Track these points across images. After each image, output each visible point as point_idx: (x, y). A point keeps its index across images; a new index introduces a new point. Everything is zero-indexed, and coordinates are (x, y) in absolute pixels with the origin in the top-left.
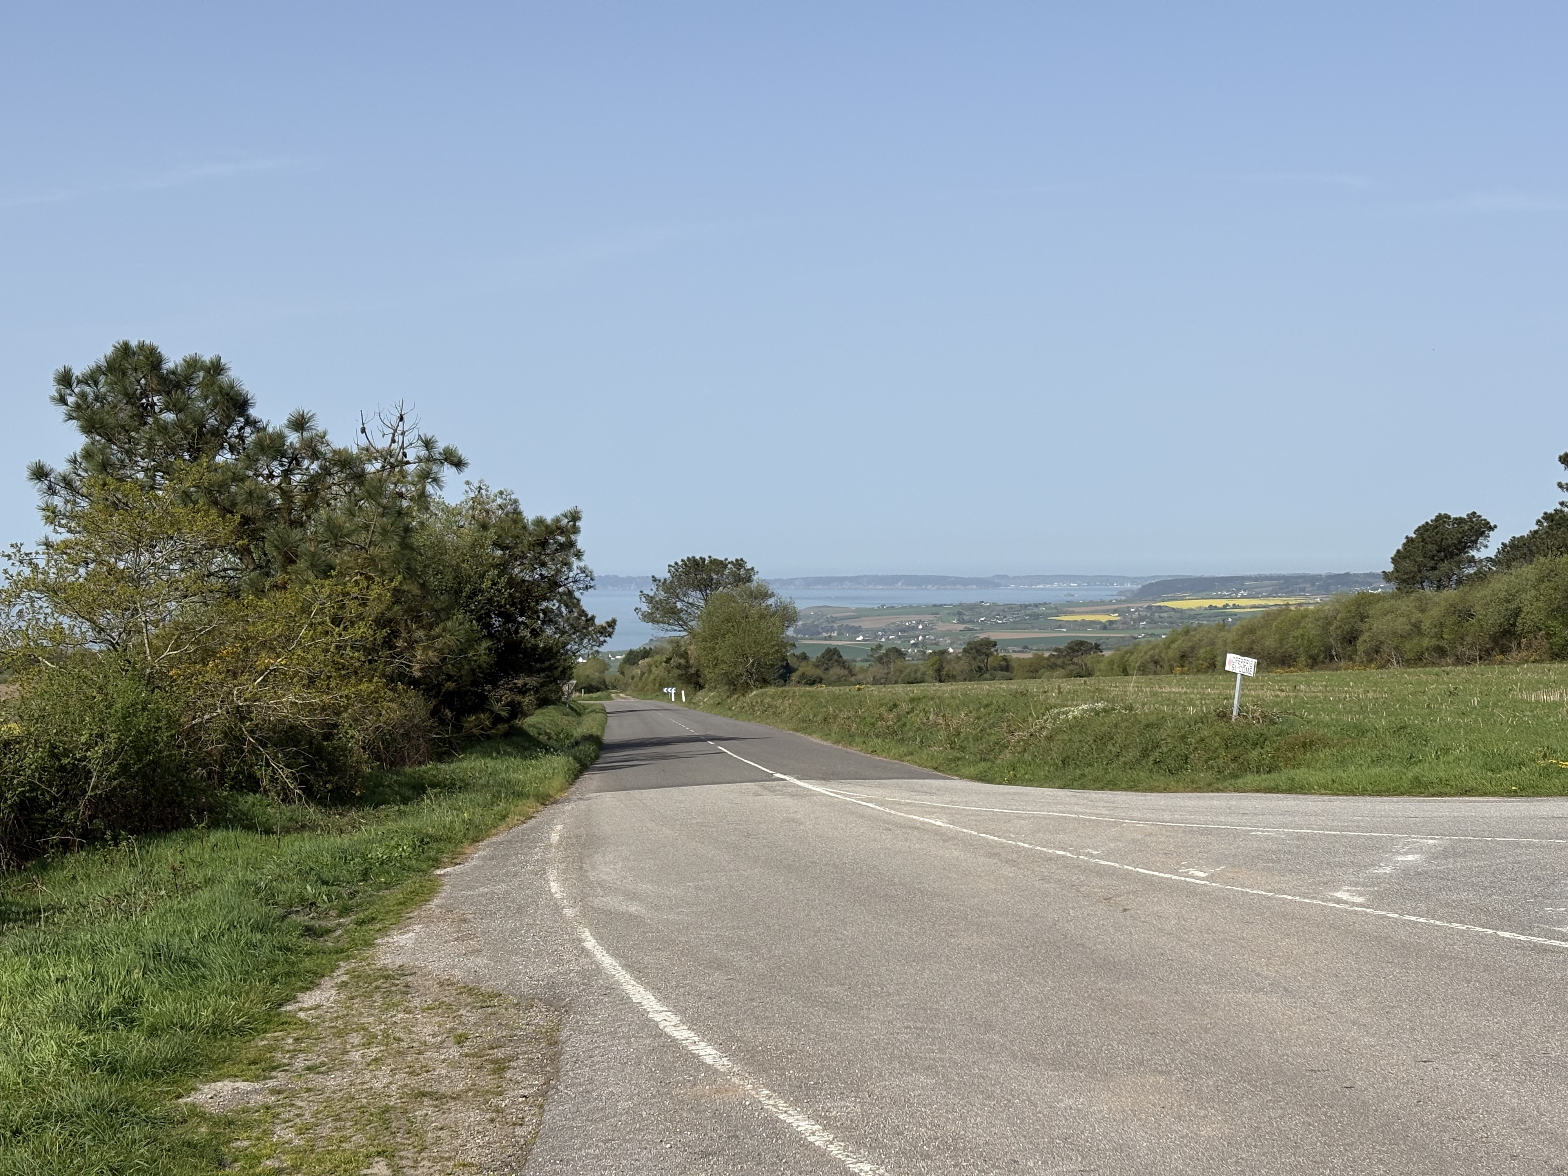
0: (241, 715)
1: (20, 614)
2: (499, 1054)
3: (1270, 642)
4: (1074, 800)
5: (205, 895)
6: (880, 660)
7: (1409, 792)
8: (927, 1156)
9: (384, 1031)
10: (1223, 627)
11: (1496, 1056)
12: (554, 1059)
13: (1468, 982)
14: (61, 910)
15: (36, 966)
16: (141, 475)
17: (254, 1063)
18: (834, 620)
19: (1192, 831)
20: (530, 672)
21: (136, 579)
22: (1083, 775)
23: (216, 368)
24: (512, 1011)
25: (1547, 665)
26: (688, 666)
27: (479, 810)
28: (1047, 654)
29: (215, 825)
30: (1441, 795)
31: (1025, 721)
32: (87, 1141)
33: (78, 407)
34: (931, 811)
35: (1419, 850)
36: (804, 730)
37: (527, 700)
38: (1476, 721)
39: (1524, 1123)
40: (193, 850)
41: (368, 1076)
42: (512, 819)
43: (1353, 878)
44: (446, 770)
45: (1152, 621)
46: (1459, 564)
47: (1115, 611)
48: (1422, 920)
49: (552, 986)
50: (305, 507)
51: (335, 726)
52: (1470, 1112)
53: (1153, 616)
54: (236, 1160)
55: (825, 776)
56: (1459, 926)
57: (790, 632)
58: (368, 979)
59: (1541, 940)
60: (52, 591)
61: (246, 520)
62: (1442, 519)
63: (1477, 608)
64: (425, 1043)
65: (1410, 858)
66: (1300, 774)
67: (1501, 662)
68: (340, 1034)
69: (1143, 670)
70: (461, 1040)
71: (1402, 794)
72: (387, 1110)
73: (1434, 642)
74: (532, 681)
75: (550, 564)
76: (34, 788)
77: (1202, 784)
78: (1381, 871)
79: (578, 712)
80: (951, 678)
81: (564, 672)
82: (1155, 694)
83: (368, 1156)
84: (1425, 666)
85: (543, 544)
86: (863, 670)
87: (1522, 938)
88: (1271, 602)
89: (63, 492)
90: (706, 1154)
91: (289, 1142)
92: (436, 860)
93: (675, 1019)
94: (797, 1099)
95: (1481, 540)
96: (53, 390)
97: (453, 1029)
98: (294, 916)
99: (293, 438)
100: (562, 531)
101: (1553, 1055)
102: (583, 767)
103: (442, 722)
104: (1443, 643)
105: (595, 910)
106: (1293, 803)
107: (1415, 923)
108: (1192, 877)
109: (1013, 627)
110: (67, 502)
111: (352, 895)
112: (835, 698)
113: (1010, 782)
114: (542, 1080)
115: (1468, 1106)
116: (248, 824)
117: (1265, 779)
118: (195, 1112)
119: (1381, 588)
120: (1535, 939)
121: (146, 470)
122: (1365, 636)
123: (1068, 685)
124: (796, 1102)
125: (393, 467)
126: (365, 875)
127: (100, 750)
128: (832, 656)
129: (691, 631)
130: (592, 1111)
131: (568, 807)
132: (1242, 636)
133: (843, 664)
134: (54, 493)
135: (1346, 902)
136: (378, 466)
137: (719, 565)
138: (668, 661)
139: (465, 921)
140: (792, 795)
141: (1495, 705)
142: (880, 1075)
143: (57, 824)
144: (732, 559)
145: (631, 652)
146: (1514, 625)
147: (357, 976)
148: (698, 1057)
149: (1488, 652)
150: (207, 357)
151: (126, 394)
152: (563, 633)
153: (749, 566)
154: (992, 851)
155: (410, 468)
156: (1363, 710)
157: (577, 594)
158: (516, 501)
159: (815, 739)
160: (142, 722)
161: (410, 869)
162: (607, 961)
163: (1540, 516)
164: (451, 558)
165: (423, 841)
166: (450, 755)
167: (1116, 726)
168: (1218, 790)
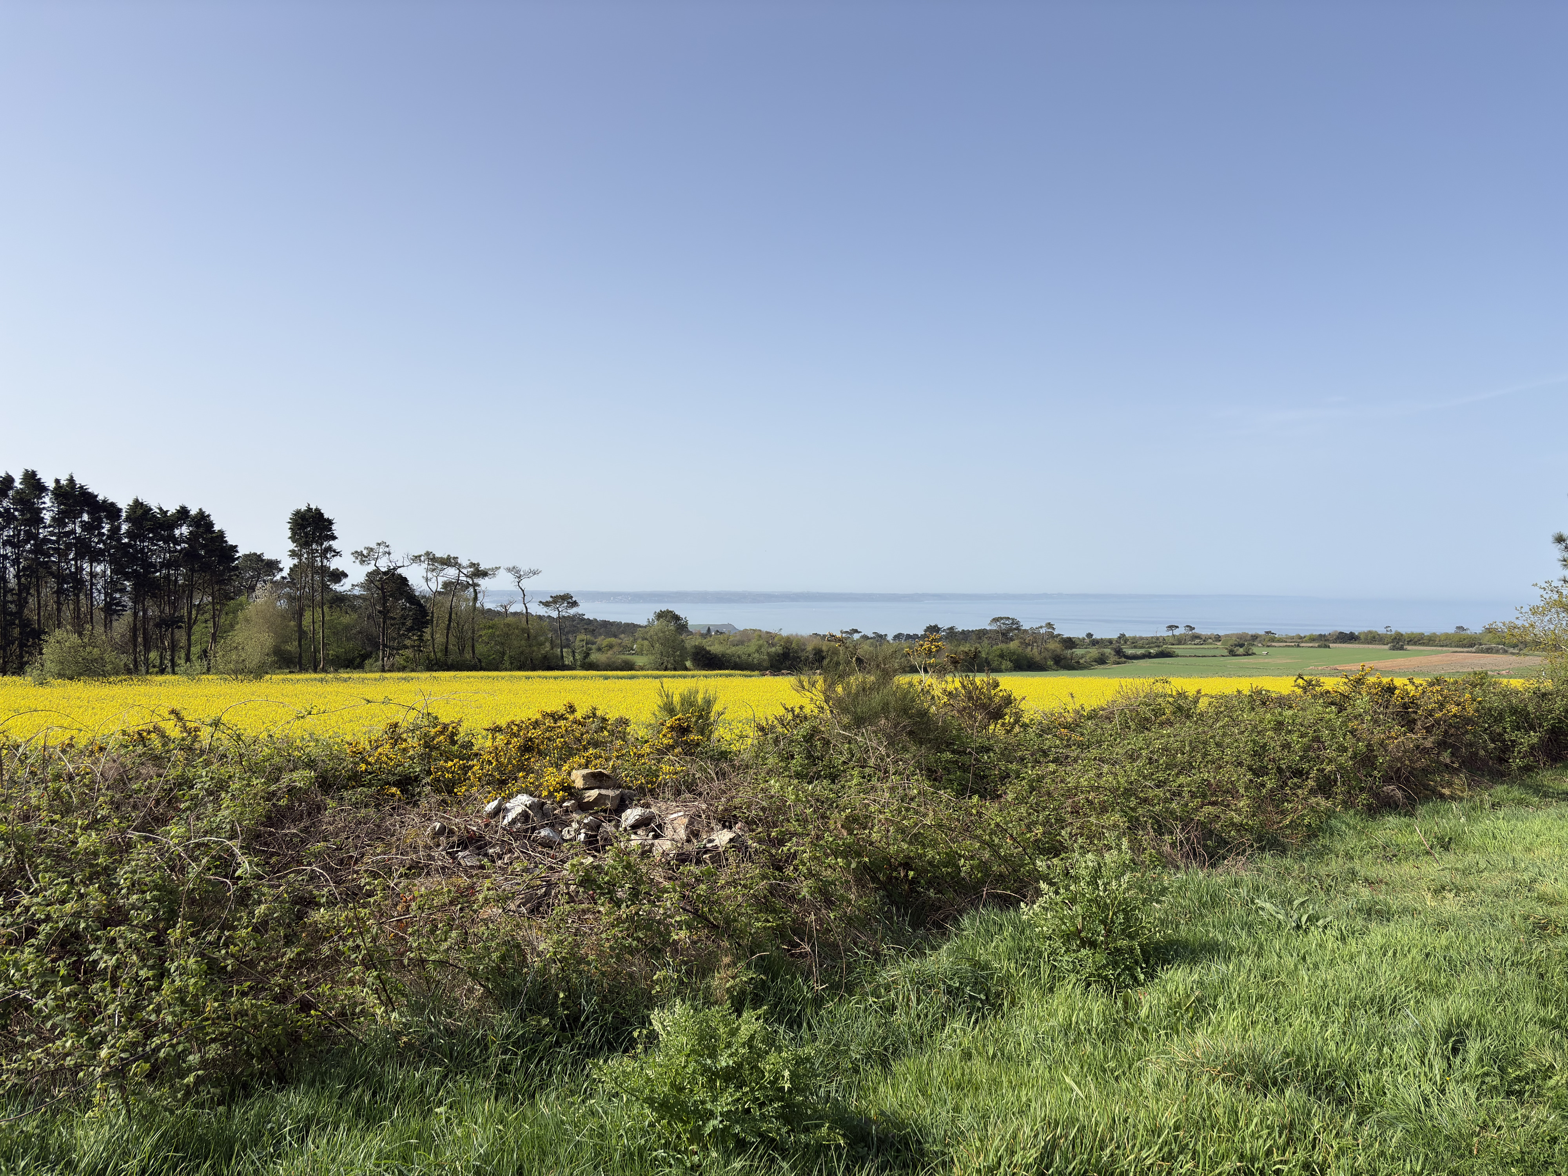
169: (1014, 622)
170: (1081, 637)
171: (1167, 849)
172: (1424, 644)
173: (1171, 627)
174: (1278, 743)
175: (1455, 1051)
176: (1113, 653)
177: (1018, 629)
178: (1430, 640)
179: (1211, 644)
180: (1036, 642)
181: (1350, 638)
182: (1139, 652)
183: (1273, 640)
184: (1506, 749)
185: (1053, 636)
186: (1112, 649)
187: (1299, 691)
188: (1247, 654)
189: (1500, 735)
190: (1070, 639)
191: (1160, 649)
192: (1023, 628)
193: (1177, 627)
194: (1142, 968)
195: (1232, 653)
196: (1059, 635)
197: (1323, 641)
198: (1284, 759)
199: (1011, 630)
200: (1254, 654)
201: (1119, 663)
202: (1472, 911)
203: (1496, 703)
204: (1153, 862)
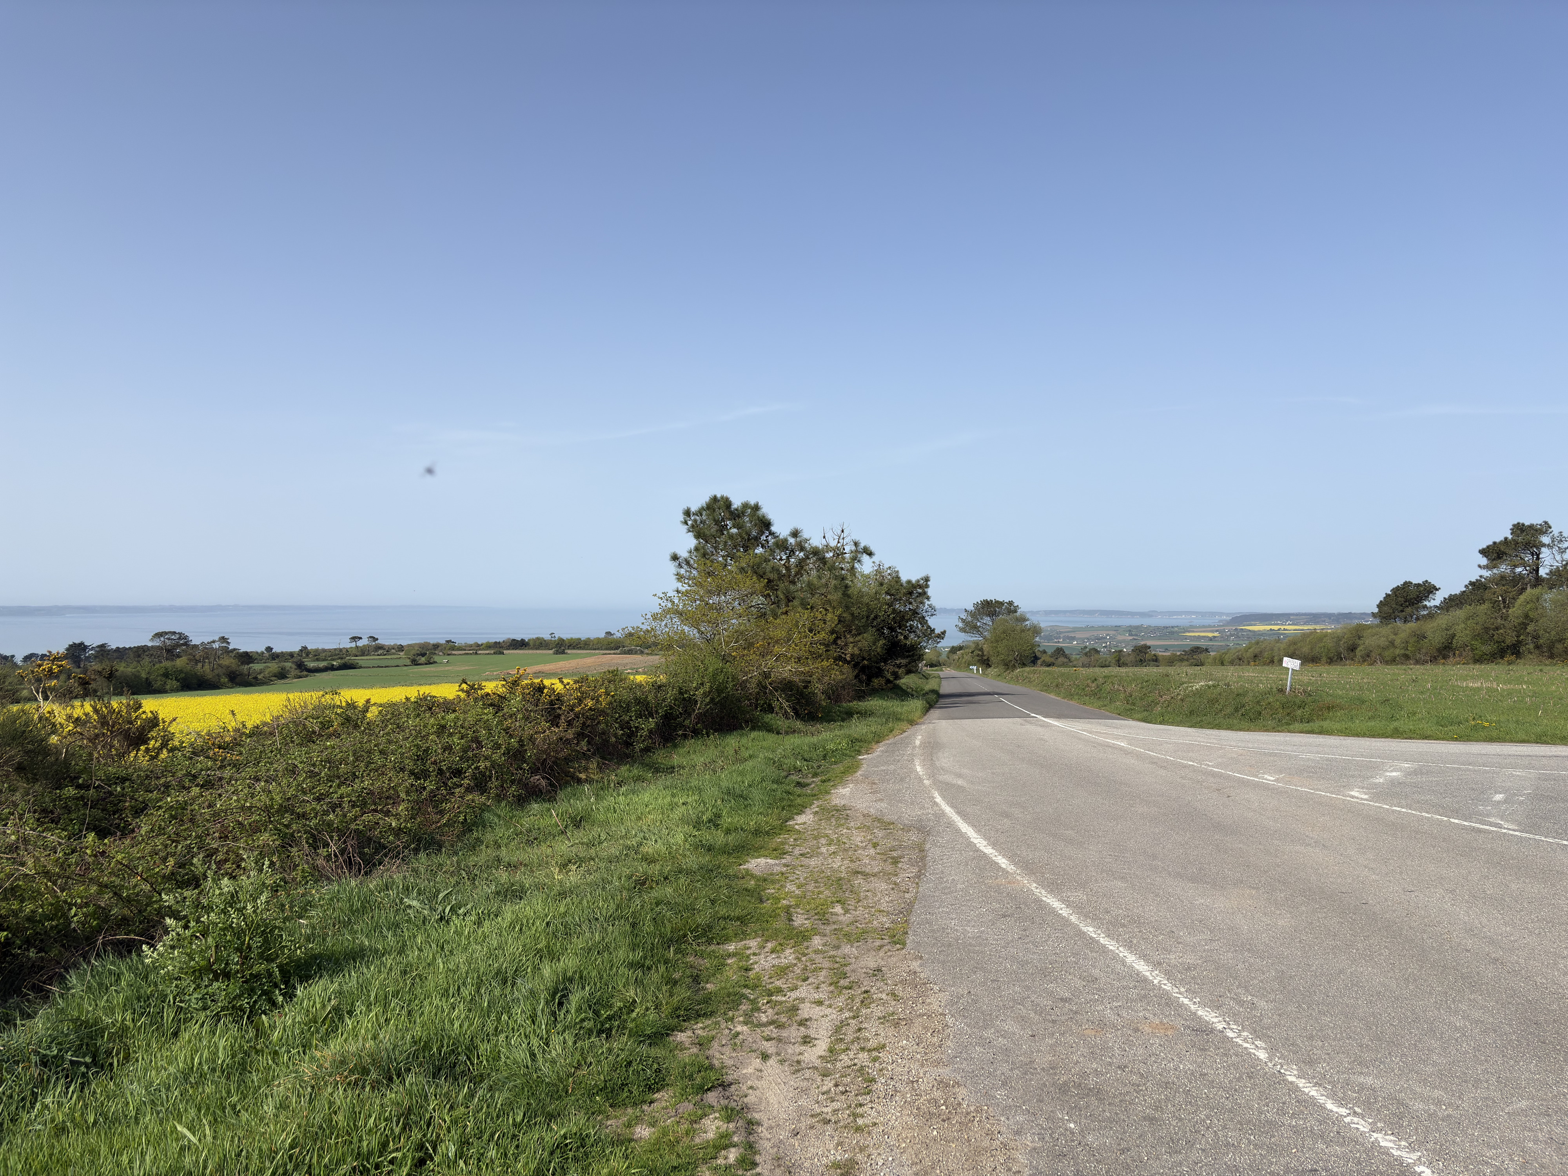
0: (766, 675)
1: (666, 625)
2: (895, 854)
3: (1306, 650)
4: (1197, 734)
5: (750, 764)
6: (1086, 654)
7: (1392, 736)
8: (1123, 926)
9: (837, 838)
10: (1278, 641)
11: (1452, 892)
12: (923, 858)
13: (1434, 847)
14: (683, 768)
15: (673, 795)
16: (721, 559)
17: (775, 850)
18: (1061, 633)
19: (1265, 754)
20: (904, 657)
21: (719, 609)
22: (1202, 721)
23: (756, 508)
24: (900, 832)
25: (1472, 666)
26: (983, 655)
27: (879, 726)
28: (1178, 653)
29: (753, 729)
30: (1411, 738)
31: (1168, 690)
32: (698, 885)
33: (693, 526)
34: (1117, 738)
35: (1400, 770)
36: (1046, 691)
37: (901, 671)
38: (1430, 697)
39: (1473, 931)
40: (744, 741)
41: (830, 861)
42: (896, 732)
43: (1360, 784)
44: (863, 705)
45: (1237, 637)
46: (1417, 609)
47: (1217, 631)
48: (1403, 810)
49: (921, 820)
50: (797, 574)
51: (810, 682)
52: (1439, 923)
53: (1238, 634)
54: (768, 900)
55: (1059, 716)
56: (1427, 815)
57: (1037, 639)
58: (829, 811)
59: (1477, 825)
60: (680, 614)
61: (770, 581)
62: (1407, 584)
63: (1428, 633)
64: (857, 846)
65: (1394, 774)
66: (1326, 724)
67: (1444, 664)
68: (816, 838)
69: (1232, 663)
70: (875, 845)
71: (1387, 737)
72: (840, 879)
73: (1403, 652)
74: (904, 661)
75: (914, 603)
76: (671, 708)
77: (1269, 728)
78: (1377, 781)
79: (926, 677)
80: (1125, 665)
81: (919, 658)
82: (1239, 677)
83: (832, 903)
84: (1397, 664)
85: (911, 593)
86: (1076, 659)
87: (1466, 823)
88: (1306, 627)
89: (686, 567)
90: (1004, 916)
91: (794, 892)
92: (859, 751)
93: (985, 843)
94: (1052, 890)
95: (1431, 596)
96: (681, 517)
97: (870, 840)
98: (792, 776)
99: (792, 540)
100: (920, 587)
101: (1488, 892)
102: (930, 706)
103: (861, 681)
104: (1407, 652)
105: (941, 782)
106: (1321, 740)
107: (1400, 812)
108: (1266, 779)
109: (1159, 638)
110: (687, 571)
111: (819, 767)
112: (1063, 675)
113: (1161, 723)
114: (917, 869)
115: (1438, 919)
116: (769, 729)
117: (1307, 726)
118: (748, 874)
119: (1370, 621)
120: (1474, 825)
121: (723, 556)
122: (1361, 648)
123: (1191, 670)
124: (1051, 892)
125: (838, 555)
126: (825, 757)
127: (701, 691)
128: (1060, 652)
129: (985, 638)
130: (944, 888)
131: (923, 727)
132: (1289, 646)
133: (1066, 656)
134: (681, 567)
135: (1357, 798)
136: (831, 554)
137: (1000, 604)
138: (972, 652)
139: (874, 783)
140: (1042, 726)
141: (1441, 687)
142: (1096, 880)
143: (682, 726)
144: (1007, 600)
145: (953, 647)
146: (1451, 643)
147: (823, 809)
148: (997, 864)
149: (1435, 658)
150: (752, 502)
151: (714, 520)
152: (919, 637)
153: (1015, 604)
154: (1153, 762)
155: (847, 556)
156: (1361, 689)
157: (927, 618)
158: (898, 572)
159: (1052, 696)
160: (721, 678)
161: (846, 755)
162: (948, 810)
163: (1467, 583)
164: (866, 600)
165: (854, 741)
166: (864, 698)
167: (1220, 694)
168: (1279, 731)
169: (181, 636)
170: (259, 651)
171: (320, 862)
172: (580, 648)
173: (354, 639)
174: (440, 746)
175: (561, 1004)
176: (294, 666)
177: (186, 644)
178: (586, 644)
179: (394, 654)
180: (207, 658)
181: (519, 644)
182: (322, 664)
183: (453, 648)
184: (631, 734)
185: (227, 651)
186: (293, 662)
187: (463, 695)
188: (429, 663)
189: (628, 722)
190: (246, 654)
191: (343, 661)
192: (193, 643)
193: (360, 638)
194: (281, 990)
195: (415, 663)
196: (235, 649)
197: (498, 648)
198: (444, 761)
199: (178, 645)
200: (435, 662)
201: (300, 677)
202: (590, 878)
203: (625, 695)
204: (306, 877)
